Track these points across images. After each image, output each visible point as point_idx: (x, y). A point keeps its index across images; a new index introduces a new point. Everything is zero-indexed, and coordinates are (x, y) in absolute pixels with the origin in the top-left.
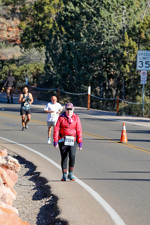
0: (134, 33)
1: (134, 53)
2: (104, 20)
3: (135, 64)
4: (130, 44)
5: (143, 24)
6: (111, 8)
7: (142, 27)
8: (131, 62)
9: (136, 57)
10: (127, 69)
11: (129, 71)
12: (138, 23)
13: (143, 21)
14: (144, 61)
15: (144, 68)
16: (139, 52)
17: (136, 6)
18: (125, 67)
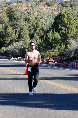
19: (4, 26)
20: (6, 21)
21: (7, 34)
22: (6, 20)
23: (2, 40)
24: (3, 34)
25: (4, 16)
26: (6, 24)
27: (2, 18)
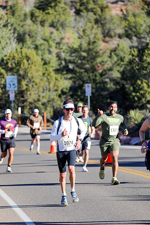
0: (3, 63)
1: (4, 78)
3: (5, 86)
7: (9, 59)
8: (2, 84)
9: (5, 81)
12: (5, 56)
14: (12, 84)
15: (12, 88)
16: (7, 77)
17: (3, 44)
19: (136, 44)
20: (142, 28)
21: (146, 67)
22: (142, 25)
23: (129, 88)
24: (132, 68)
25: (137, 11)
26: (144, 38)
27: (129, 18)
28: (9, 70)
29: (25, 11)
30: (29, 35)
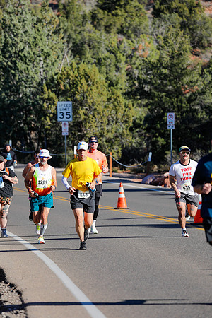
0: (53, 84)
1: (54, 104)
2: (21, 72)
3: (55, 116)
4: (49, 96)
5: (61, 74)
6: (27, 60)
7: (61, 78)
8: (51, 113)
9: (56, 109)
10: (48, 121)
11: (50, 123)
12: (56, 74)
13: (60, 72)
14: (65, 112)
15: (65, 119)
16: (59, 103)
17: (53, 57)
18: (45, 119)
28: (62, 94)
29: (84, 11)
30: (89, 46)
